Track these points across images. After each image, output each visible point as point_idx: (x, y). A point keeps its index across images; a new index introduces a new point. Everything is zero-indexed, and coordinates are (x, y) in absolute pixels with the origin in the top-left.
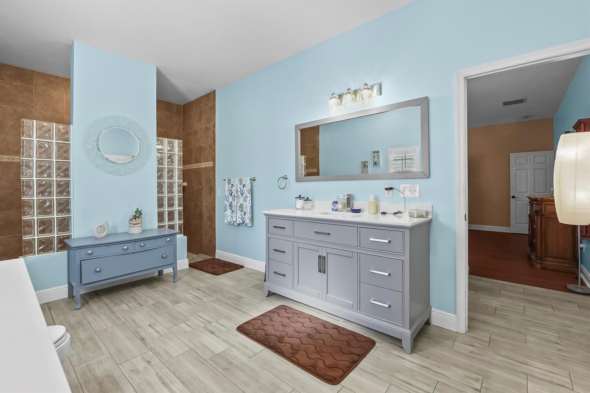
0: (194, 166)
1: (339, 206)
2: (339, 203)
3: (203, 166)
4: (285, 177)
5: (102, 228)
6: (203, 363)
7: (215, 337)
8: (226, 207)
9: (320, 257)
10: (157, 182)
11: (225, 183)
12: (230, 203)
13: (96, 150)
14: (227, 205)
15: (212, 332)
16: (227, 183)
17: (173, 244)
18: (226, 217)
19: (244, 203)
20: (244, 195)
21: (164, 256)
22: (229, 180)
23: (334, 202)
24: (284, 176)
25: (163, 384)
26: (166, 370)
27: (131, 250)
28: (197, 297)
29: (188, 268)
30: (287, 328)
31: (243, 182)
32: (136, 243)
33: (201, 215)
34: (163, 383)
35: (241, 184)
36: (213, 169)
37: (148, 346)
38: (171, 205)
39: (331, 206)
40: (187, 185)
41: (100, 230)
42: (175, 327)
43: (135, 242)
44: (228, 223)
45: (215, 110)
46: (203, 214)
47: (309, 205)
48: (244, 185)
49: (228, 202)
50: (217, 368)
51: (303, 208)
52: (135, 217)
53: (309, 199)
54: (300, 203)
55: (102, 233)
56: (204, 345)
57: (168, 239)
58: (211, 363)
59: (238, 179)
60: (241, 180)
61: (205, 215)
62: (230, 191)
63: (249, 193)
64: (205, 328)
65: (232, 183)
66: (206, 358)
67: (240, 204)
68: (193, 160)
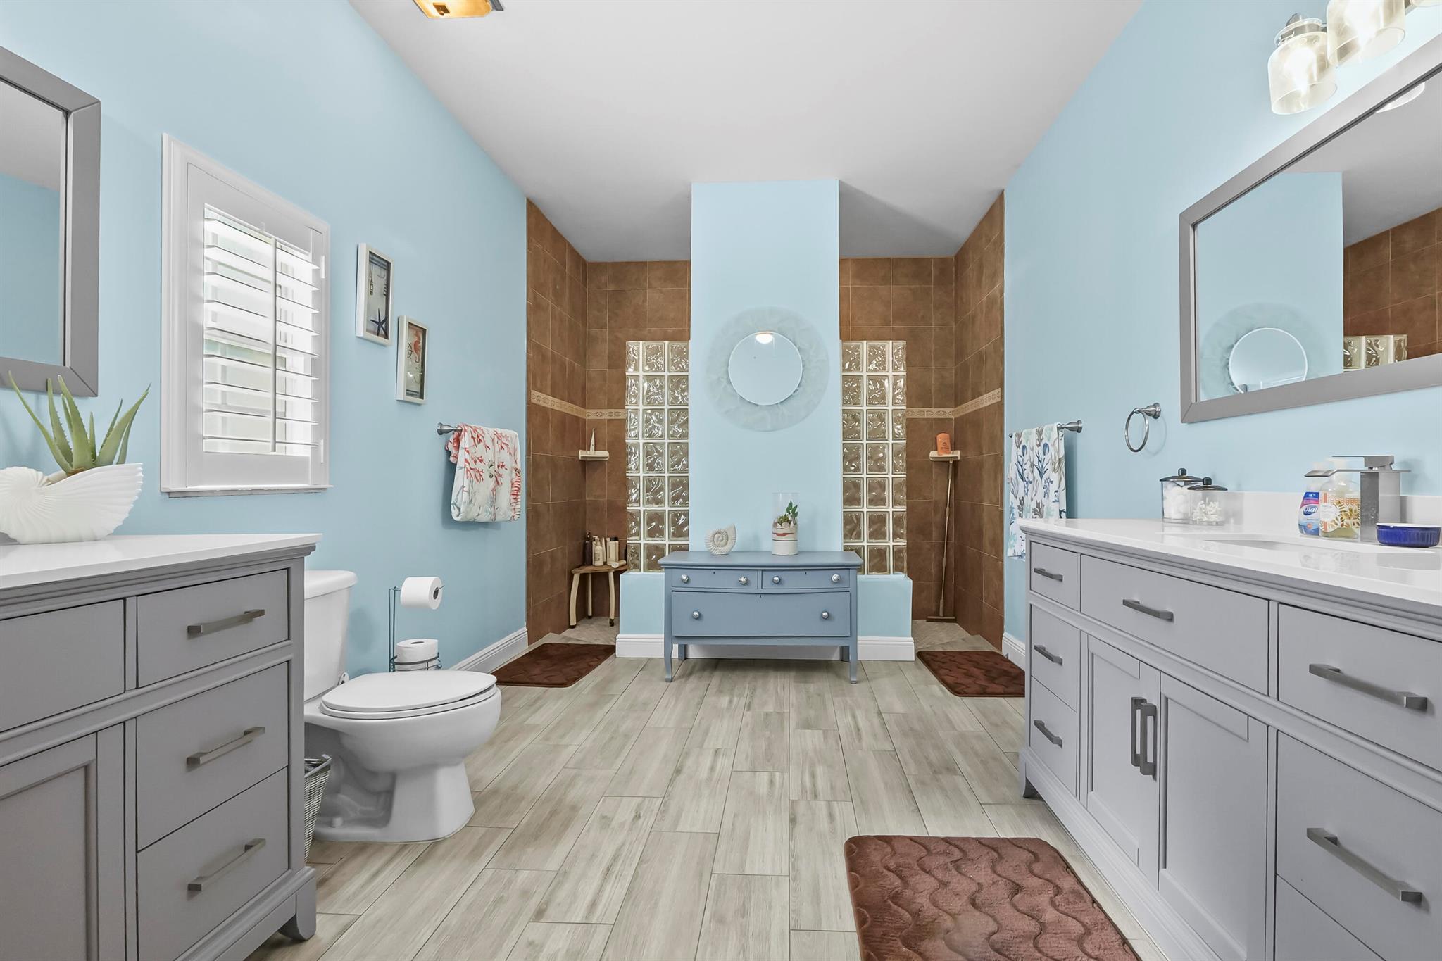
0: (970, 407)
1: (1327, 514)
2: (1325, 501)
3: (986, 404)
4: (1152, 409)
5: (723, 537)
6: (701, 875)
7: (786, 837)
8: (1012, 511)
9: (1137, 703)
10: (844, 444)
11: (1012, 445)
12: (1020, 501)
13: (725, 382)
14: (1014, 506)
15: (793, 821)
16: (1014, 444)
17: (848, 589)
18: (1012, 542)
19: (1045, 501)
20: (1045, 477)
21: (825, 614)
22: (1019, 436)
23: (1307, 495)
24: (1148, 407)
25: (605, 870)
26: (639, 849)
27: (754, 587)
28: (859, 730)
29: (914, 660)
30: (977, 913)
31: (1043, 439)
32: (764, 573)
33: (980, 533)
34: (608, 869)
35: (1039, 445)
36: (1000, 406)
37: (670, 789)
38: (878, 500)
39: (1295, 512)
40: (961, 457)
41: (718, 540)
42: (748, 775)
43: (762, 570)
44: (1014, 558)
45: (1003, 246)
46: (984, 530)
47: (1214, 507)
48: (1046, 445)
49: (1016, 498)
50: (710, 903)
51: (1186, 521)
52: (784, 520)
53: (1213, 484)
54: (1177, 499)
55: (722, 546)
56: (746, 839)
57: (835, 577)
58: (713, 884)
59: (1034, 430)
60: (1039, 433)
61: (988, 535)
62: (1020, 467)
63: (1054, 470)
64: (793, 804)
65: (1023, 444)
66: (717, 869)
67: (1038, 505)
68: (970, 394)
